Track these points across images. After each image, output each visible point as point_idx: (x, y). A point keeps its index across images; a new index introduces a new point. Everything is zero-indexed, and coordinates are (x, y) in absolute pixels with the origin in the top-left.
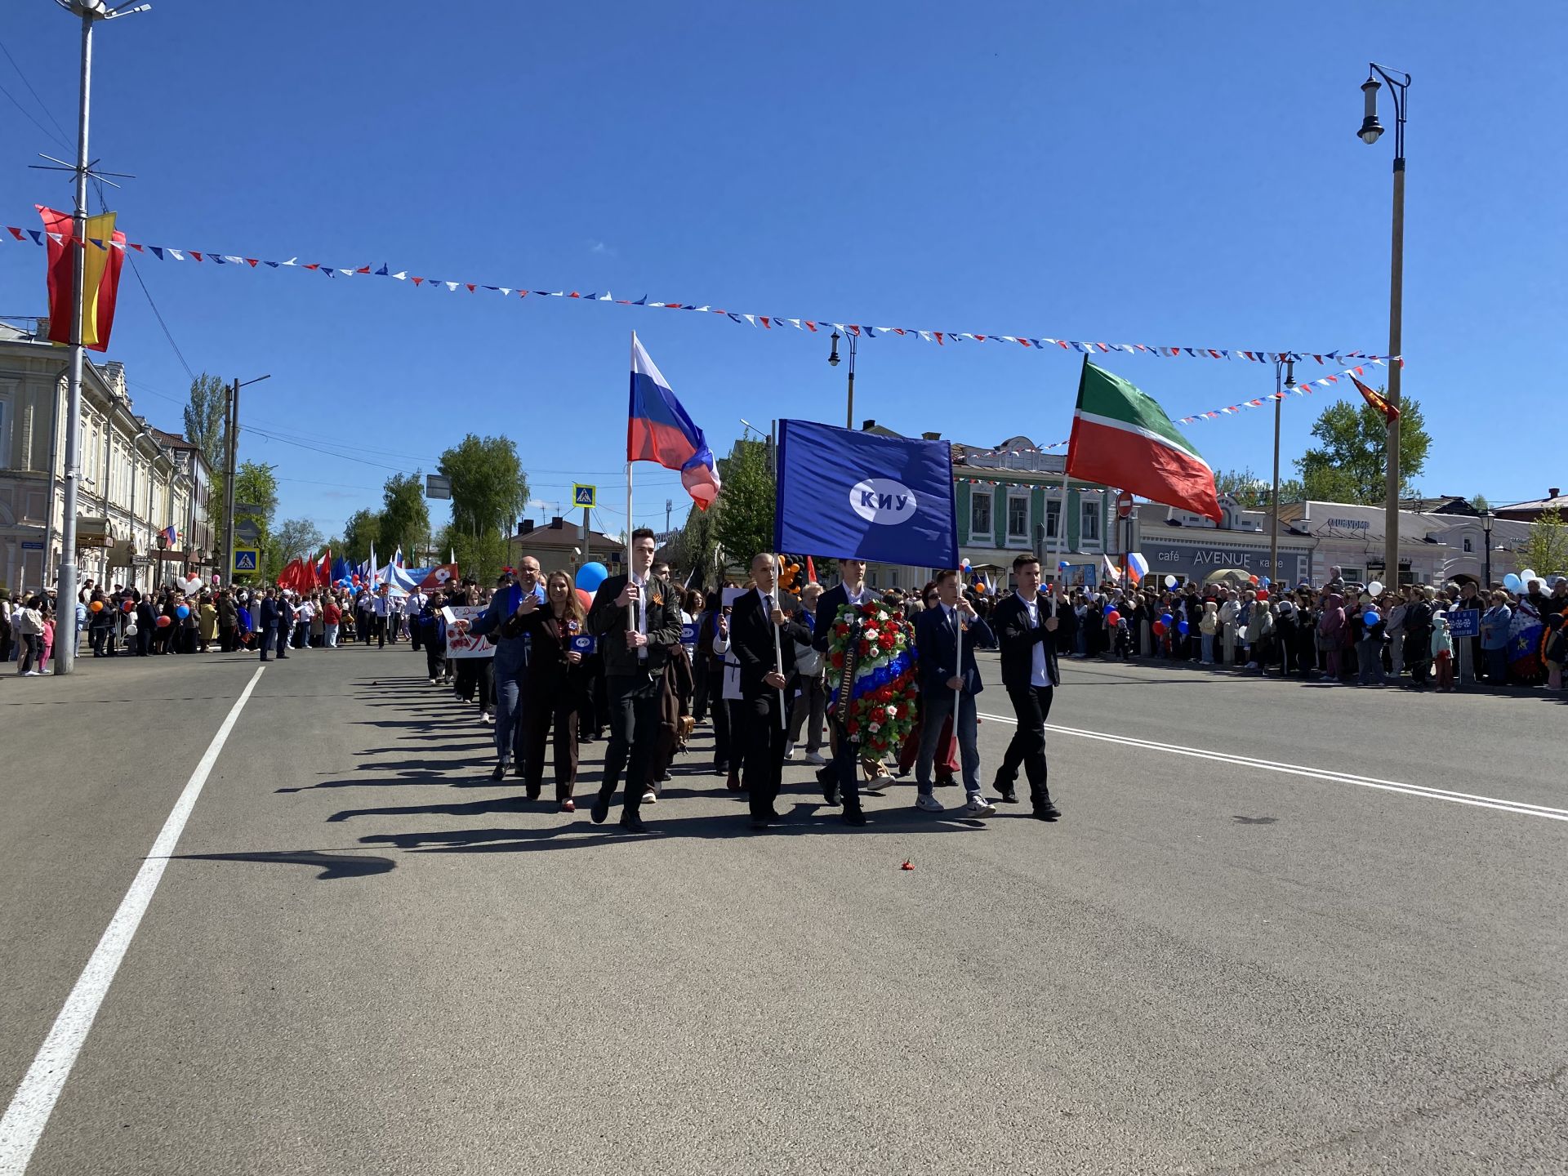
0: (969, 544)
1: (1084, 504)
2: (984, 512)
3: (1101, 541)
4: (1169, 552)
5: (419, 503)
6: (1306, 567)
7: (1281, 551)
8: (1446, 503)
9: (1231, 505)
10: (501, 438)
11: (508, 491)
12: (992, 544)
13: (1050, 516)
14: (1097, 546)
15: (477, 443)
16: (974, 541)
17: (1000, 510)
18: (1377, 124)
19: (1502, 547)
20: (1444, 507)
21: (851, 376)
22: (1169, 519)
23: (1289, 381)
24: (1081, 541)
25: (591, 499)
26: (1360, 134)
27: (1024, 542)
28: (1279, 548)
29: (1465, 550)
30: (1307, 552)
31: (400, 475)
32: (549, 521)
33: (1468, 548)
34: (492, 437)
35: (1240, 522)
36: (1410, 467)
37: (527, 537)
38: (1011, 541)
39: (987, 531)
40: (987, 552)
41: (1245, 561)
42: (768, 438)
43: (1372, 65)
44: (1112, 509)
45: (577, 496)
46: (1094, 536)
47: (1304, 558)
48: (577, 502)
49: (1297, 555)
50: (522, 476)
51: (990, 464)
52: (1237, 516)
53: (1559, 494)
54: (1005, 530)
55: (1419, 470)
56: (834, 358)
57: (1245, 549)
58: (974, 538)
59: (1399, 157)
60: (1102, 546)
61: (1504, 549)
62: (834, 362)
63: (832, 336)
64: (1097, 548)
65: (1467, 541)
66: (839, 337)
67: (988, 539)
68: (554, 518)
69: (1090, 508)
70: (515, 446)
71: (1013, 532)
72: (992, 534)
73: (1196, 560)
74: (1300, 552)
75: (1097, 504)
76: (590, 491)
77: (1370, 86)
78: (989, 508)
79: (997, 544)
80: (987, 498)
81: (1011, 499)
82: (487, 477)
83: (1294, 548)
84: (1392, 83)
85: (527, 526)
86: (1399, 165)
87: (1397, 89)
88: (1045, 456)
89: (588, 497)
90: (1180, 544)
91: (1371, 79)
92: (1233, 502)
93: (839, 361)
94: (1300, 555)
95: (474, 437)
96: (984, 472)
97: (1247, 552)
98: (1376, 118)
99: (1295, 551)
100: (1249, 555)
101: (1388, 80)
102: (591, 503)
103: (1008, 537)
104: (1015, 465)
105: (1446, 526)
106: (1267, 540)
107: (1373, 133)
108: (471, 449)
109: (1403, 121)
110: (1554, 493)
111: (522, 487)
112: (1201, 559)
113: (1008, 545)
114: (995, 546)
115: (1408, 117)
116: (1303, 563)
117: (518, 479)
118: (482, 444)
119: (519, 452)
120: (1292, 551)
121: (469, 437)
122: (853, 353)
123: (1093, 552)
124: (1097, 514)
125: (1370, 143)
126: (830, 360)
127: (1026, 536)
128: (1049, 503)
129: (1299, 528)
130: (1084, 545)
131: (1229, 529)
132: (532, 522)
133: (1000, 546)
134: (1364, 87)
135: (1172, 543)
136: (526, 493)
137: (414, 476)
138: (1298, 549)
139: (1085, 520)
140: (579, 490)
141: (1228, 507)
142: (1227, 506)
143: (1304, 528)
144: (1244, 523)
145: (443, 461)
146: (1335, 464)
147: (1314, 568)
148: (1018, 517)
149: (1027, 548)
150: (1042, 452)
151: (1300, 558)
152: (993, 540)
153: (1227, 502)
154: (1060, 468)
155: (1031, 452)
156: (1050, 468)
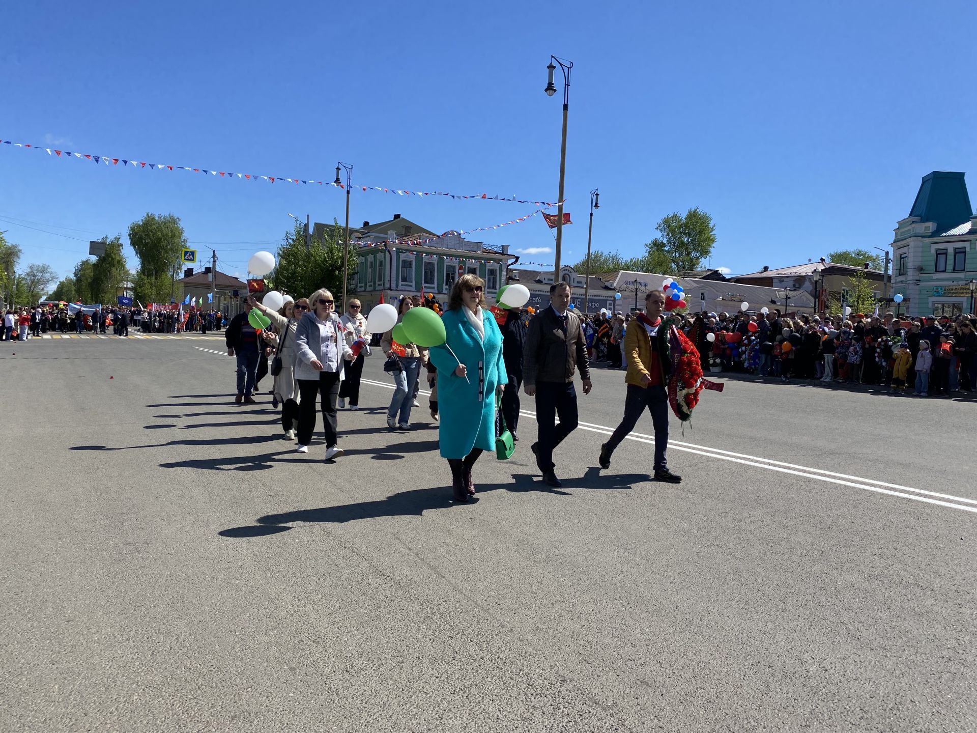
1: (488, 270)
2: (431, 273)
3: (497, 291)
4: (536, 298)
5: (120, 256)
6: (612, 307)
7: (591, 297)
8: (709, 273)
9: (570, 272)
10: (169, 215)
14: (495, 293)
15: (154, 218)
17: (440, 272)
18: (553, 87)
19: (721, 298)
20: (708, 275)
21: (348, 192)
22: (537, 279)
23: (596, 205)
26: (546, 90)
28: (591, 296)
29: (701, 299)
30: (613, 299)
31: (107, 237)
32: (203, 270)
33: (703, 298)
34: (162, 215)
35: (576, 282)
36: (705, 253)
37: (189, 280)
39: (433, 283)
41: (578, 303)
42: (305, 225)
43: (552, 57)
44: (504, 273)
45: (185, 257)
46: (494, 288)
47: (611, 302)
49: (607, 300)
50: (184, 240)
51: (435, 245)
52: (574, 279)
53: (768, 270)
54: (443, 283)
55: (710, 255)
56: (337, 181)
57: (578, 296)
58: (425, 287)
59: (566, 103)
61: (723, 299)
62: (338, 183)
63: (336, 170)
65: (702, 294)
66: (340, 169)
67: (433, 288)
68: (206, 268)
69: (492, 272)
70: (180, 220)
72: (435, 285)
74: (609, 298)
75: (496, 270)
77: (551, 67)
78: (433, 270)
79: (438, 290)
80: (433, 264)
81: (447, 265)
82: (159, 240)
83: (606, 297)
84: (563, 66)
85: (189, 273)
86: (566, 107)
87: (565, 70)
88: (467, 243)
89: (191, 257)
90: (542, 293)
91: (551, 64)
92: (572, 271)
93: (341, 183)
94: (609, 300)
95: (151, 215)
96: (431, 250)
97: (579, 298)
98: (553, 84)
99: (606, 298)
100: (580, 300)
101: (561, 64)
103: (444, 287)
104: (449, 247)
105: (695, 285)
106: (583, 291)
107: (551, 91)
108: (149, 222)
109: (568, 85)
110: (766, 269)
113: (444, 291)
114: (437, 292)
115: (571, 83)
116: (610, 304)
117: (182, 242)
118: (157, 218)
119: (182, 224)
120: (604, 298)
121: (148, 215)
122: (349, 179)
123: (494, 296)
124: (495, 275)
125: (551, 96)
126: (335, 182)
128: (468, 268)
129: (609, 286)
132: (192, 270)
134: (548, 67)
135: (537, 293)
137: (115, 238)
138: (608, 297)
139: (488, 278)
141: (570, 274)
142: (569, 273)
143: (611, 285)
144: (578, 282)
145: (132, 229)
146: (665, 248)
147: (617, 307)
148: (451, 275)
150: (465, 240)
151: (608, 302)
152: (436, 288)
153: (569, 271)
154: (475, 250)
155: (460, 240)
156: (469, 249)
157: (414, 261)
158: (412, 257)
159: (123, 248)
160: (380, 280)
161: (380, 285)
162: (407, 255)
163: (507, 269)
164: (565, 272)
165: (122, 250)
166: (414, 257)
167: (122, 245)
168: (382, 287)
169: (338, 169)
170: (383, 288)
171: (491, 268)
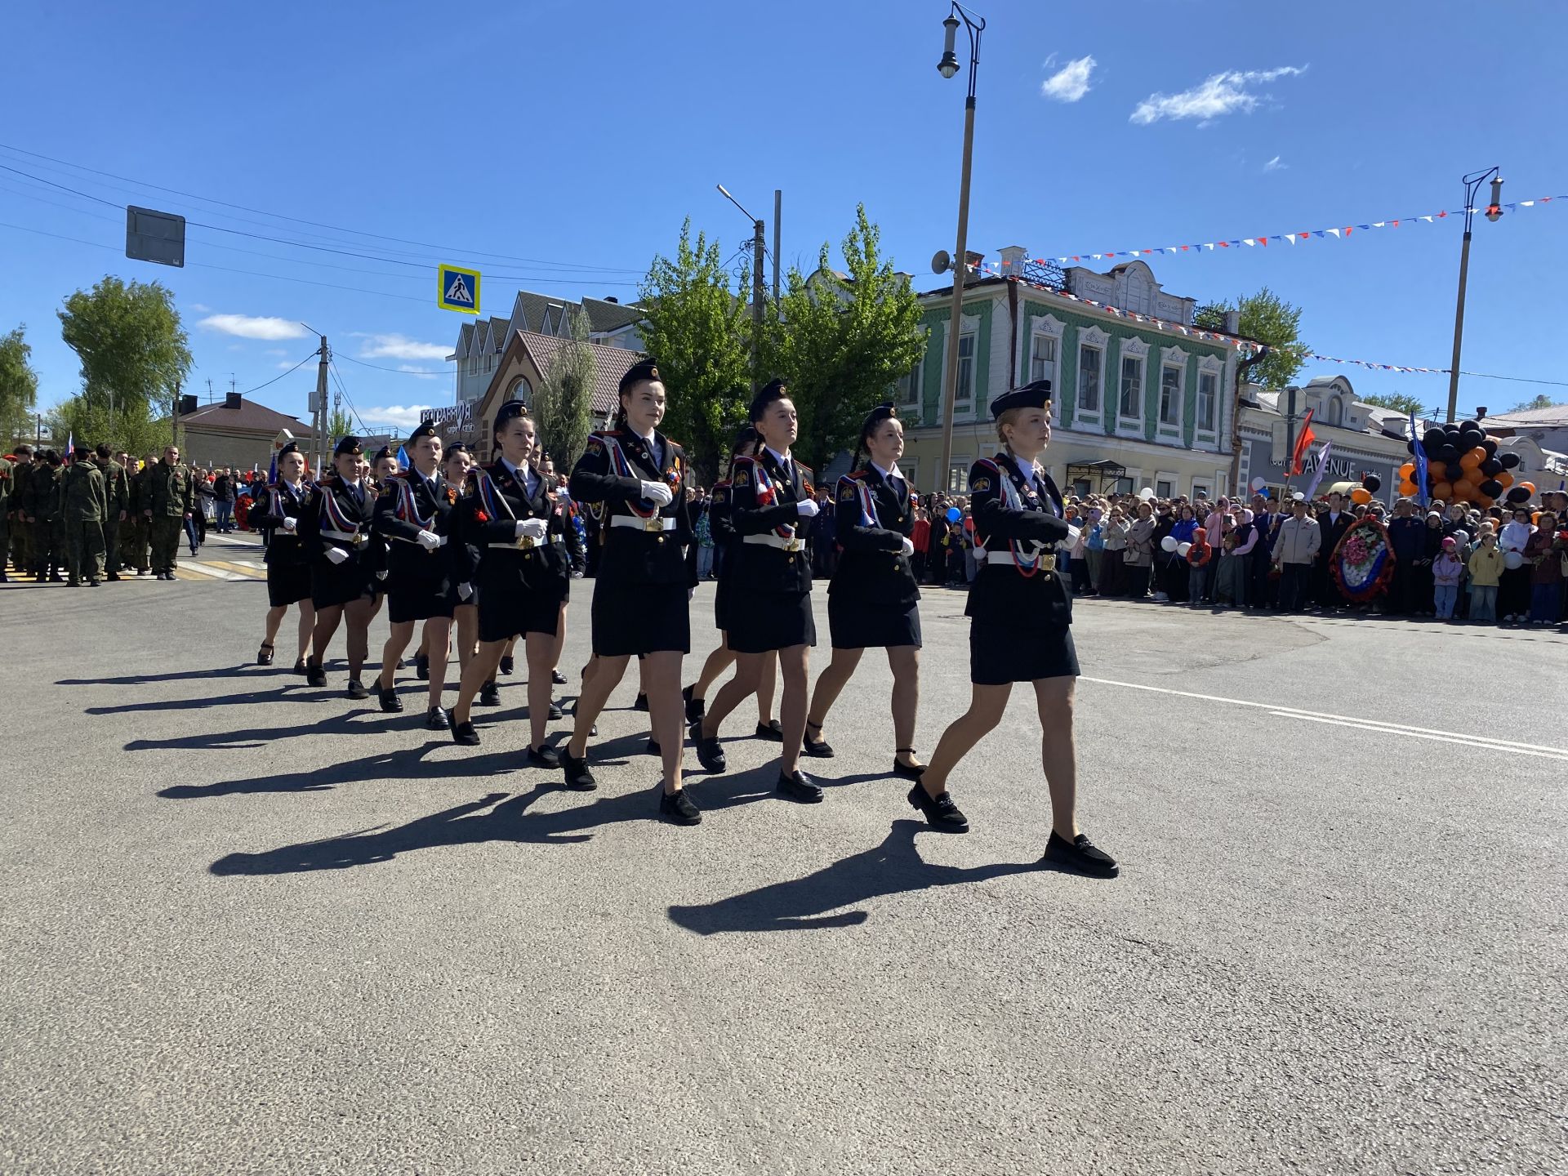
0: (1074, 426)
1: (1200, 376)
2: (1094, 376)
3: (1215, 434)
9: (1342, 393)
11: (160, 356)
12: (1099, 428)
13: (1166, 391)
14: (1211, 440)
15: (119, 286)
16: (1080, 423)
17: (1111, 375)
21: (971, 102)
24: (1198, 432)
25: (473, 298)
27: (1135, 427)
32: (221, 398)
37: (189, 418)
38: (1123, 425)
39: (1094, 408)
40: (1095, 441)
41: (1351, 471)
42: (759, 226)
44: (1230, 386)
45: (446, 291)
46: (1211, 428)
48: (448, 301)
49: (1393, 466)
50: (181, 336)
52: (1347, 409)
53: (1489, 413)
54: (1116, 407)
56: (948, 60)
57: (1344, 453)
58: (1081, 418)
60: (1217, 441)
62: (951, 69)
63: (946, 23)
64: (1210, 444)
66: (957, 23)
67: (1095, 420)
68: (228, 394)
69: (1208, 382)
71: (1125, 412)
72: (1100, 413)
73: (1307, 468)
74: (1396, 462)
75: (1213, 378)
76: (470, 282)
78: (1098, 370)
79: (1106, 427)
80: (1098, 355)
81: (1124, 358)
82: (132, 332)
85: (189, 404)
88: (1164, 297)
89: (466, 293)
93: (957, 68)
94: (1395, 467)
97: (1353, 460)
99: (1392, 462)
100: (1353, 464)
102: (471, 306)
103: (1120, 419)
108: (110, 293)
110: (1482, 412)
111: (181, 352)
112: (1312, 467)
113: (1119, 431)
114: (1103, 432)
117: (176, 340)
119: (176, 305)
122: (974, 62)
123: (1209, 449)
124: (1213, 392)
126: (940, 67)
127: (1138, 418)
129: (1396, 431)
130: (1201, 438)
131: (1339, 426)
132: (193, 399)
133: (1110, 434)
136: (186, 358)
137: (14, 333)
138: (1394, 458)
139: (1201, 397)
140: (450, 277)
141: (1342, 396)
142: (1339, 393)
144: (1353, 420)
145: (71, 306)
148: (1131, 388)
149: (1139, 437)
150: (1162, 289)
151: (1394, 469)
152: (1101, 421)
153: (1339, 387)
154: (1178, 319)
155: (1150, 288)
156: (1166, 315)
157: (1060, 341)
158: (1052, 328)
159: (29, 355)
160: (963, 392)
161: (966, 409)
162: (1046, 323)
163: (1238, 374)
164: (1335, 391)
165: (27, 359)
166: (1062, 330)
167: (28, 348)
168: (971, 416)
169: (951, 23)
170: (974, 418)
171: (1208, 371)
